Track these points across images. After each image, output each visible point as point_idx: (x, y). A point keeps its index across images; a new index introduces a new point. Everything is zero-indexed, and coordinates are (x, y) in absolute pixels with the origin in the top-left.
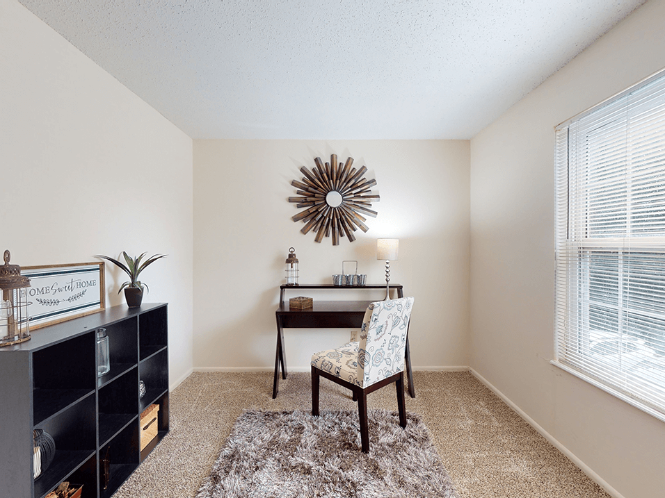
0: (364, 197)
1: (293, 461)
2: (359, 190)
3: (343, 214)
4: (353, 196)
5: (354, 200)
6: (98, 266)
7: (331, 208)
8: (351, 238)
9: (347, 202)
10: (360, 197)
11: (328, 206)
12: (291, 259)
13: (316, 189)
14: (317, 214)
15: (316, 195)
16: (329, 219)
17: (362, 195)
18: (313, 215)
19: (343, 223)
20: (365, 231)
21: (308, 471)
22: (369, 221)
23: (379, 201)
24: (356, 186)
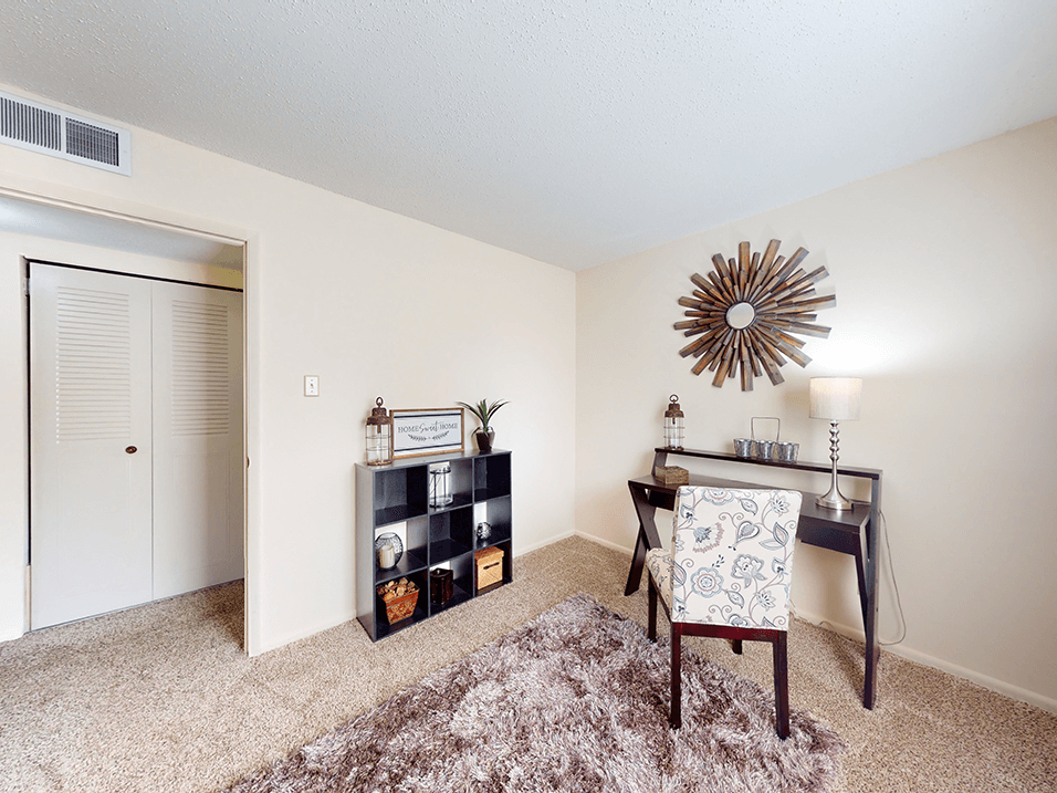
0: (797, 304)
1: (576, 673)
2: (788, 293)
3: (757, 338)
4: (776, 305)
5: (777, 312)
6: (459, 412)
7: (736, 330)
8: (775, 379)
9: (763, 318)
10: (791, 304)
11: (731, 328)
12: (673, 411)
13: (713, 304)
14: (715, 343)
15: (712, 313)
16: (734, 350)
17: (794, 300)
18: (709, 345)
19: (757, 353)
20: (803, 365)
21: (580, 693)
22: (811, 345)
23: (835, 305)
24: (783, 286)
